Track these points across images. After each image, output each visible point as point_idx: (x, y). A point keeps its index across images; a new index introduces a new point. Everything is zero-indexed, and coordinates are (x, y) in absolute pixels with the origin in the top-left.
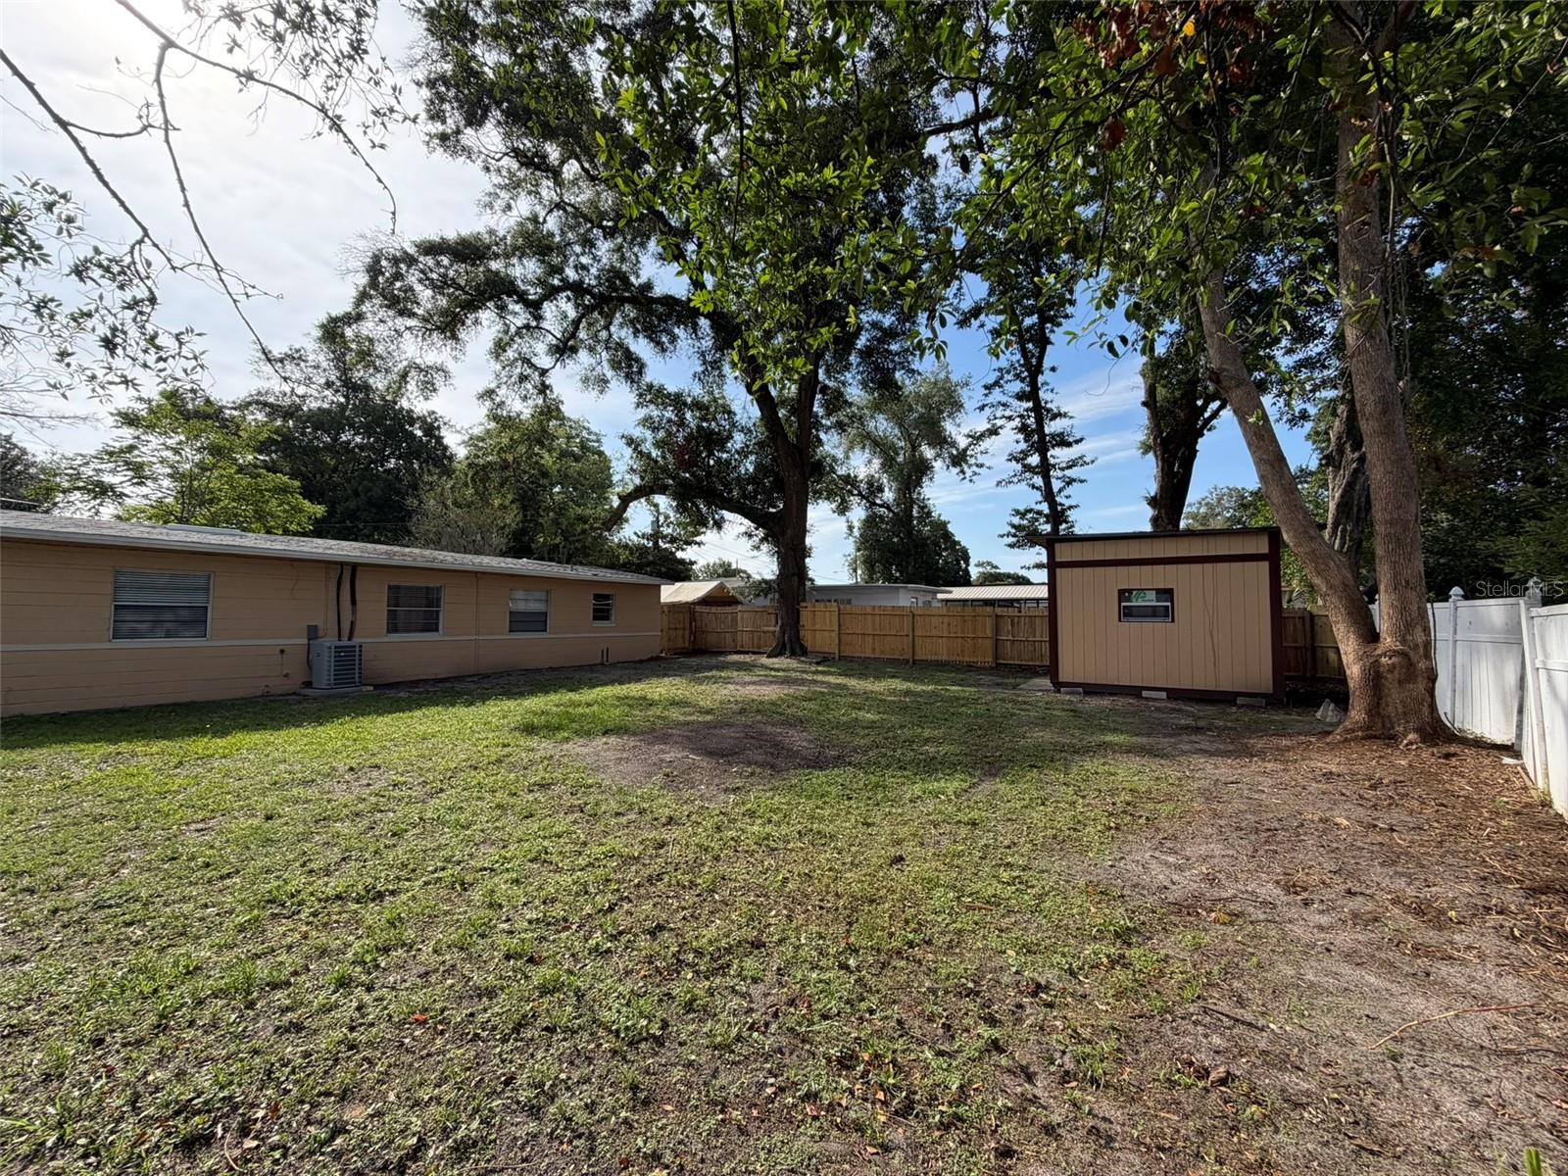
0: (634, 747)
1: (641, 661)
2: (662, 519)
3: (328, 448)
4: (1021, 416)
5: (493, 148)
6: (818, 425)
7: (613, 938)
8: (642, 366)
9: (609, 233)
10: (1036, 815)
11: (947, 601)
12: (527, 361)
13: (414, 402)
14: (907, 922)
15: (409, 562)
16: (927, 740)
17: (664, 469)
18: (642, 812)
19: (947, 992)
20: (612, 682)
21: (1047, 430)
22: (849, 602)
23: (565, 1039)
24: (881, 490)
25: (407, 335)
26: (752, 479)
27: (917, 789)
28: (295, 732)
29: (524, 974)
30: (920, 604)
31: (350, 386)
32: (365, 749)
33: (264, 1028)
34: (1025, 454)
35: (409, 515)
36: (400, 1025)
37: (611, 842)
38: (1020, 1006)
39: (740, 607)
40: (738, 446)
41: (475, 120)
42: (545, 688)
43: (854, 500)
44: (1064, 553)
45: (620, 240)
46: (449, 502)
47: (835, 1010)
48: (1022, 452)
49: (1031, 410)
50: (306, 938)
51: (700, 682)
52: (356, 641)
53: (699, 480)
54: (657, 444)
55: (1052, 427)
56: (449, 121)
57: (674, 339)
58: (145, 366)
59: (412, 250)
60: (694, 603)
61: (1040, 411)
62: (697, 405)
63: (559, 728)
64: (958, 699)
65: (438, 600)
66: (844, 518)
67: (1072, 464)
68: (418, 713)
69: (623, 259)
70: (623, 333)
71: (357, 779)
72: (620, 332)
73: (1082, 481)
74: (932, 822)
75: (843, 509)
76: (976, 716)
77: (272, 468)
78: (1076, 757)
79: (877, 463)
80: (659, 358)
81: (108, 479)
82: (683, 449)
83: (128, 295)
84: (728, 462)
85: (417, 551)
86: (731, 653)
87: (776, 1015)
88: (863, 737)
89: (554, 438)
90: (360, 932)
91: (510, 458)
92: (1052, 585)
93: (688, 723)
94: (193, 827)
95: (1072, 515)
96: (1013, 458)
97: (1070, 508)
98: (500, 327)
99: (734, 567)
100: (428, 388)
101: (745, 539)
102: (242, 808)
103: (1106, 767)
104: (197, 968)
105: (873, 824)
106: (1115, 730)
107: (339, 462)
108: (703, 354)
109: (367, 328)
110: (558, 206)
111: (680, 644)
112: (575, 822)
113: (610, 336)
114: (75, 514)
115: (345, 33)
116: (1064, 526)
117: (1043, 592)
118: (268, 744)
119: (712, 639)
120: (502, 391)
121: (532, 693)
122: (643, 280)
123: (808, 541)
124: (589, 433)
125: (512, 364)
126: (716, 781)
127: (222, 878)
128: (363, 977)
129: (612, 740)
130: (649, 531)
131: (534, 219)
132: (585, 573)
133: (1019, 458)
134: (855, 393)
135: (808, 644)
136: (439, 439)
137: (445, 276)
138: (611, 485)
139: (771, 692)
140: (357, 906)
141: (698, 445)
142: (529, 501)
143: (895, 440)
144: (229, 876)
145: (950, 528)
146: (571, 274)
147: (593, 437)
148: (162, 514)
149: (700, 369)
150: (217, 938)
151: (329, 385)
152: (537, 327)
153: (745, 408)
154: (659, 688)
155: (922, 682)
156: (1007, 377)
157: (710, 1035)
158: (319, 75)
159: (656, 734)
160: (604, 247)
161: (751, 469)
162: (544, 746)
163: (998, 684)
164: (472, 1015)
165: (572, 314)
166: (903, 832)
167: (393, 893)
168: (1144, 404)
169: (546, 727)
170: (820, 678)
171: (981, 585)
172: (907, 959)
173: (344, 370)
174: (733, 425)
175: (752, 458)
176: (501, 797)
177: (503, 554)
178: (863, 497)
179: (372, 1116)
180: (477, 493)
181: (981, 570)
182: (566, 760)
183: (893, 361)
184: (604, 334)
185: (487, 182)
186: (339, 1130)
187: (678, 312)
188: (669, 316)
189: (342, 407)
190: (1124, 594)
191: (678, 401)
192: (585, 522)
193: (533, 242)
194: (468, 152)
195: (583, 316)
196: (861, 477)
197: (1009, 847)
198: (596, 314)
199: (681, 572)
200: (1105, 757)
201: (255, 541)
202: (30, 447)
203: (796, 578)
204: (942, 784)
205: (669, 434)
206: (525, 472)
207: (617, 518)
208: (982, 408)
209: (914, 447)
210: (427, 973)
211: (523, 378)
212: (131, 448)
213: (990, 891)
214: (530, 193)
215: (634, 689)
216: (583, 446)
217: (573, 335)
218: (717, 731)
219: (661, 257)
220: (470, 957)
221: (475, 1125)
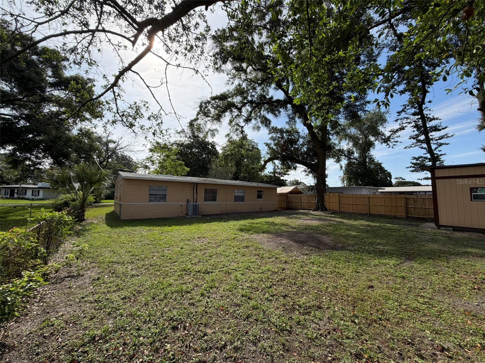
0: (272, 238)
1: (272, 211)
2: (276, 167)
3: (190, 153)
4: (415, 122)
5: (229, 68)
6: (329, 133)
7: (272, 296)
8: (270, 122)
9: (260, 85)
10: (434, 278)
11: (383, 192)
12: (238, 125)
13: (210, 139)
14: (378, 311)
15: (209, 182)
16: (379, 244)
17: (277, 152)
18: (276, 258)
19: (398, 341)
20: (263, 217)
21: (428, 125)
22: (342, 193)
23: (261, 324)
24: (353, 153)
25: (208, 122)
26: (306, 153)
27: (376, 262)
28: (185, 227)
29: (247, 302)
30: (371, 193)
31: (195, 137)
32: (201, 232)
33: (186, 303)
34: (417, 136)
35: (208, 169)
36: (217, 309)
37: (268, 267)
38: (435, 354)
39: (303, 195)
40: (301, 143)
41: (224, 62)
42: (244, 218)
43: (343, 158)
44: (438, 173)
45: (263, 86)
46: (218, 166)
47: (351, 337)
48: (416, 135)
49: (420, 119)
50: (193, 281)
51: (291, 218)
52: (197, 203)
53: (289, 154)
54: (275, 145)
55: (429, 124)
56: (219, 64)
57: (279, 112)
58: (160, 138)
59: (209, 100)
60: (287, 193)
61: (424, 119)
62: (287, 131)
63: (249, 230)
64: (390, 229)
65: (216, 192)
66: (339, 164)
67: (441, 138)
68: (212, 224)
69: (264, 91)
70: (264, 113)
71: (200, 240)
72: (263, 113)
73: (447, 144)
74: (384, 275)
75: (338, 161)
76: (400, 236)
77: (178, 159)
78: (452, 257)
79: (351, 144)
80: (275, 119)
81: (147, 164)
82: (283, 146)
83: (157, 122)
84: (298, 148)
85: (211, 179)
86: (300, 209)
87: (329, 333)
88: (352, 241)
89: (245, 145)
90: (205, 282)
91: (233, 152)
92: (434, 185)
93: (288, 231)
94: (167, 249)
95: (442, 158)
96: (411, 137)
97: (441, 155)
98: (231, 116)
99: (299, 181)
100: (213, 135)
101: (304, 172)
102: (176, 245)
103: (470, 262)
104: (171, 284)
105: (359, 272)
106: (472, 247)
107: (192, 157)
108: (289, 116)
109: (199, 121)
110: (246, 80)
111: (283, 206)
112: (257, 259)
113: (261, 114)
114: (141, 173)
115: (200, 49)
116: (438, 162)
117: (430, 189)
118: (180, 229)
119: (294, 205)
120: (231, 134)
121: (241, 219)
122: (270, 96)
123: (327, 172)
124: (254, 143)
125: (234, 126)
126: (299, 251)
127: (174, 262)
128: (207, 294)
129: (265, 235)
130: (272, 171)
131: (239, 85)
132: (254, 184)
133: (415, 137)
134: (342, 121)
135: (327, 207)
136: (215, 149)
137: (217, 105)
138: (261, 158)
139: (315, 223)
140: (203, 275)
141: (288, 144)
142: (238, 164)
143: (358, 135)
144: (175, 262)
145: (383, 165)
146: (249, 98)
147: (255, 144)
148: (157, 172)
149: (288, 120)
150: (174, 278)
151: (190, 137)
152: (241, 115)
153: (303, 130)
154: (278, 220)
155: (374, 222)
156: (407, 108)
157: (306, 334)
158: (194, 61)
159: (278, 234)
160: (259, 89)
161: (305, 150)
162: (246, 235)
163: (409, 224)
164: (235, 311)
165: (250, 110)
166: (372, 277)
167: (211, 272)
168: (479, 109)
169: (246, 229)
170: (332, 219)
171: (398, 186)
172: (379, 324)
173: (193, 133)
174: (299, 136)
175: (306, 146)
176: (236, 249)
177: (232, 179)
178: (346, 156)
179: (213, 333)
180: (225, 163)
181: (397, 180)
182: (252, 240)
183: (357, 108)
184: (259, 114)
185: (227, 78)
186: (205, 335)
187: (281, 104)
188: (278, 106)
189: (193, 142)
190: (472, 190)
191: (281, 131)
192: (254, 169)
193: (240, 91)
194: (223, 71)
195: (253, 110)
196: (345, 149)
197: (421, 289)
198: (257, 109)
199: (283, 184)
200: (468, 258)
201: (175, 178)
202: (133, 158)
203: (322, 185)
204: (387, 261)
205: (279, 141)
206: (237, 156)
207: (263, 168)
208: (397, 121)
209: (366, 137)
210: (222, 296)
211: (237, 130)
212: (152, 157)
213: (414, 305)
214: (239, 78)
215: (270, 220)
216: (253, 147)
217: (250, 116)
218: (298, 235)
219: (275, 88)
220: (232, 294)
221: (239, 343)
